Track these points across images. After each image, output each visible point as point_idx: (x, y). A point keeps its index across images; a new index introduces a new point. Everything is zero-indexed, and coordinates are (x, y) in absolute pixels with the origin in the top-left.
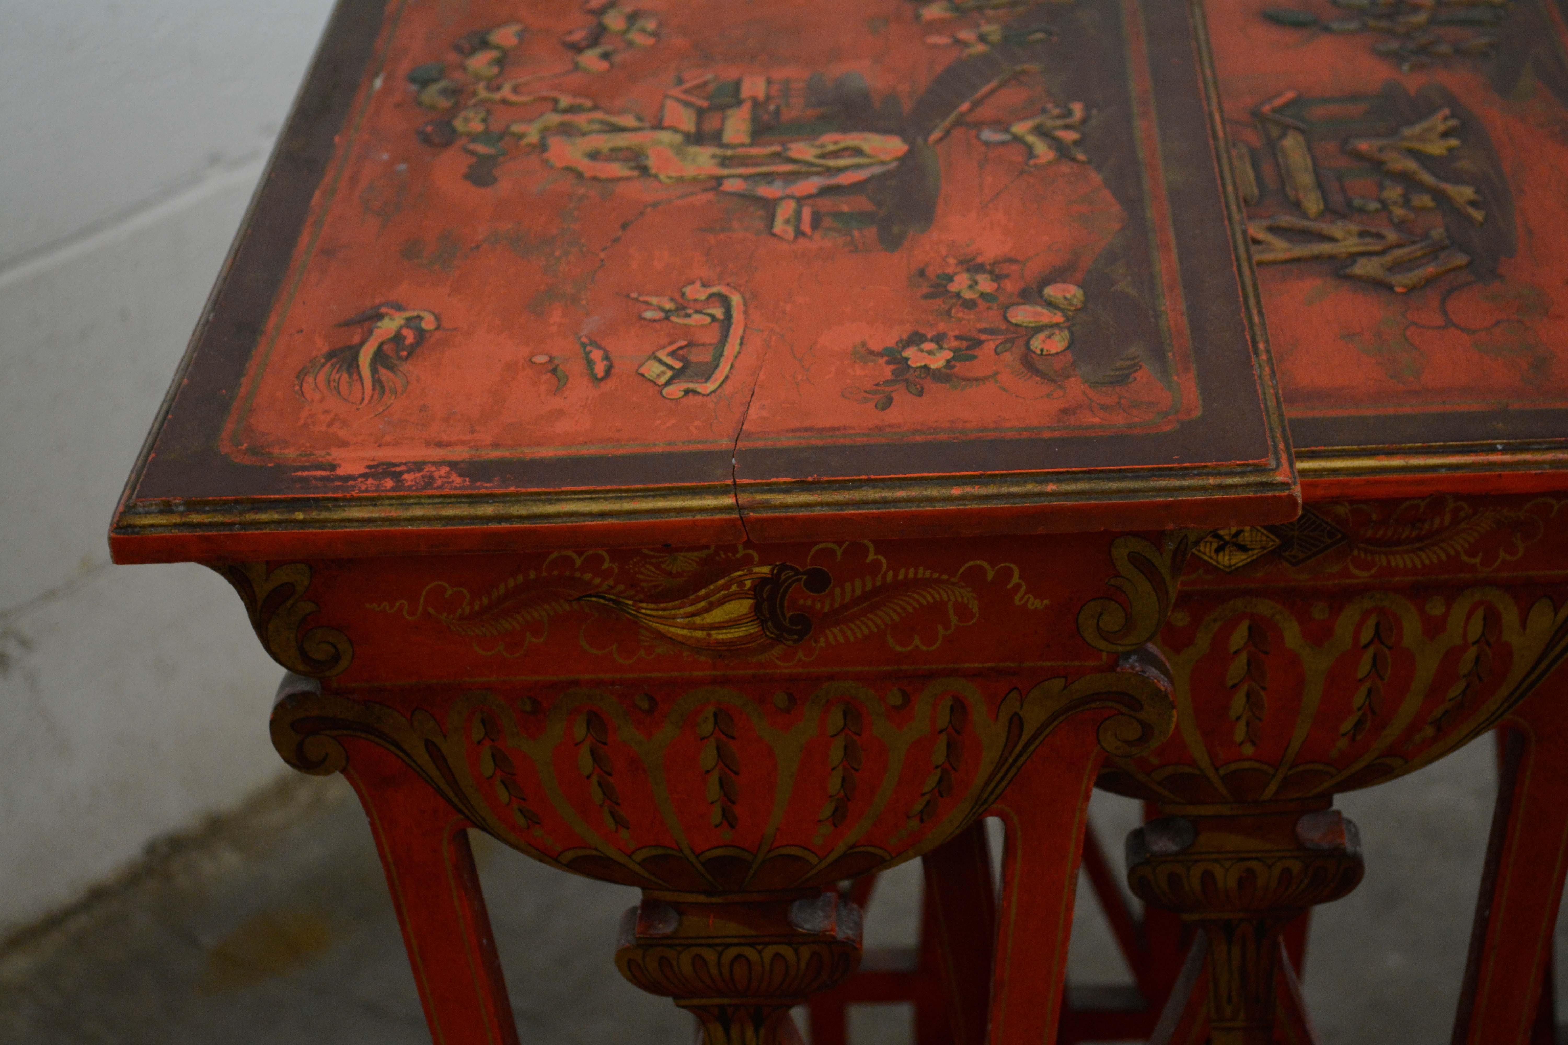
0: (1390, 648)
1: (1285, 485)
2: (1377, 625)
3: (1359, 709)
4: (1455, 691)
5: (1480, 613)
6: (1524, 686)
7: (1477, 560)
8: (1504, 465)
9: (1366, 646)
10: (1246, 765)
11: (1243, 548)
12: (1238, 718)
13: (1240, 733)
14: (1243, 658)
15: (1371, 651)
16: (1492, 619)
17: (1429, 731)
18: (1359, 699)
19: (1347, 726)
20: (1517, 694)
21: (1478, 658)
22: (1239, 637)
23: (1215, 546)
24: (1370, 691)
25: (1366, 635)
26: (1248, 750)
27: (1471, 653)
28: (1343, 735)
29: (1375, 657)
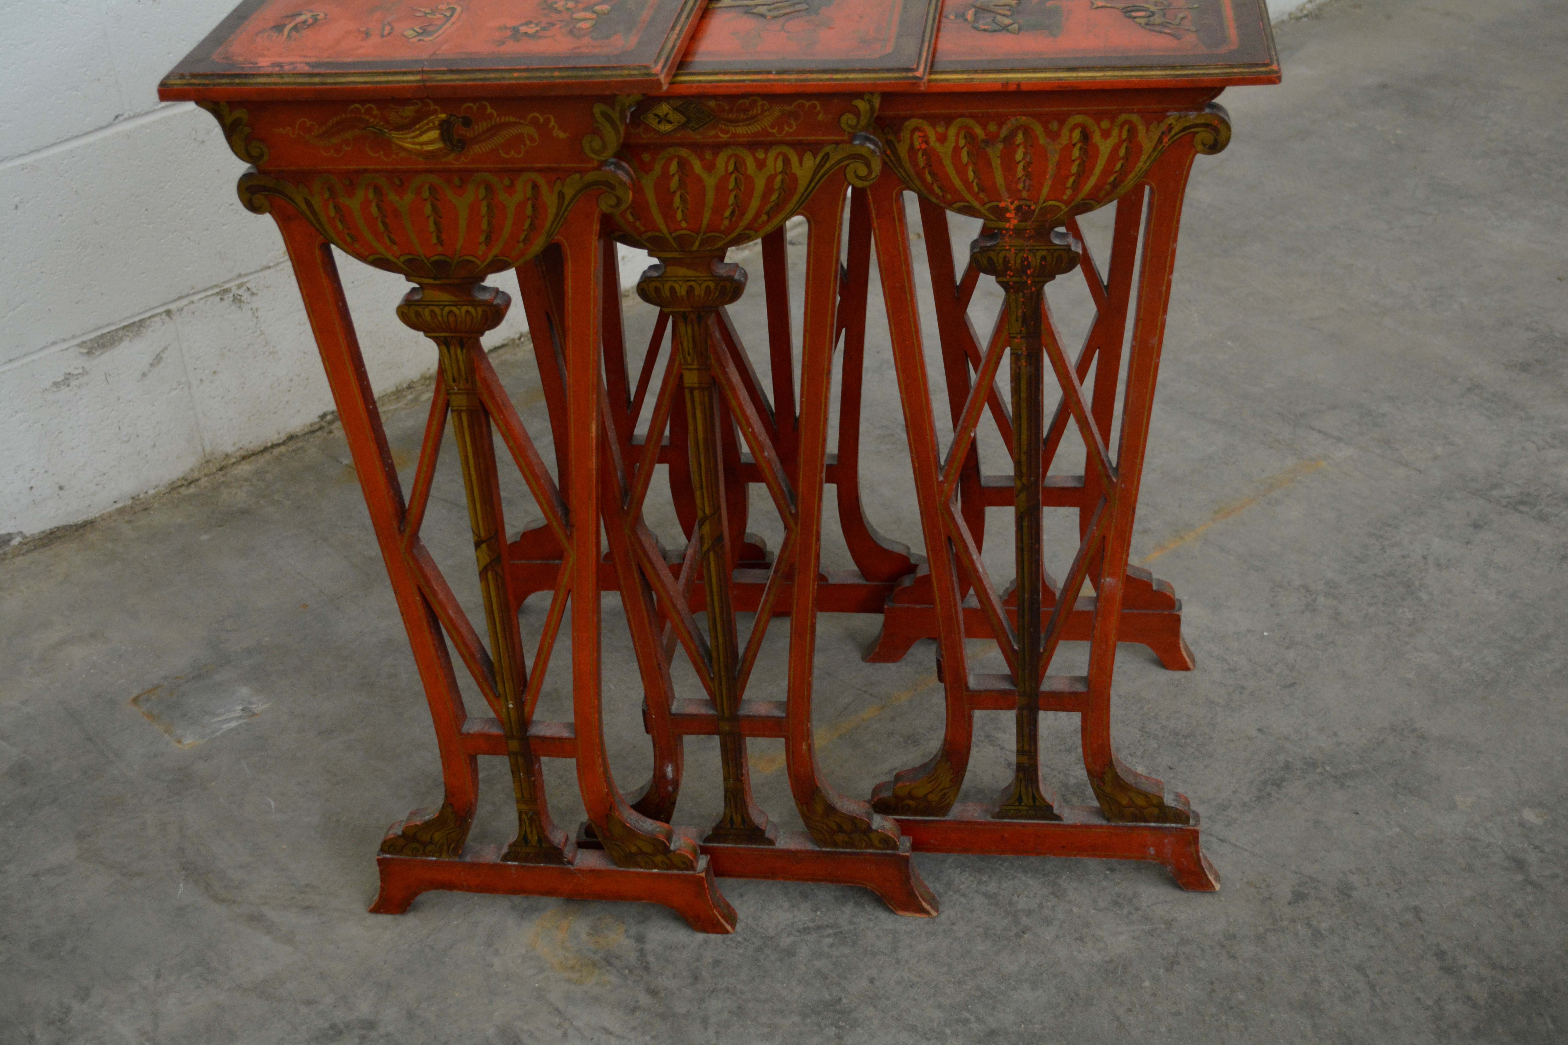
0: (742, 175)
1: (656, 75)
2: (735, 163)
3: (732, 205)
4: (774, 197)
5: (780, 158)
6: (805, 195)
7: (775, 131)
8: (774, 80)
9: (732, 173)
10: (683, 232)
11: (670, 122)
12: (678, 208)
13: (679, 216)
14: (676, 178)
15: (734, 176)
16: (787, 161)
17: (764, 217)
18: (731, 200)
19: (727, 213)
20: (802, 199)
21: (782, 181)
22: (673, 167)
23: (657, 120)
24: (735, 196)
25: (731, 168)
26: (684, 224)
27: (779, 179)
28: (726, 218)
29: (736, 179)
